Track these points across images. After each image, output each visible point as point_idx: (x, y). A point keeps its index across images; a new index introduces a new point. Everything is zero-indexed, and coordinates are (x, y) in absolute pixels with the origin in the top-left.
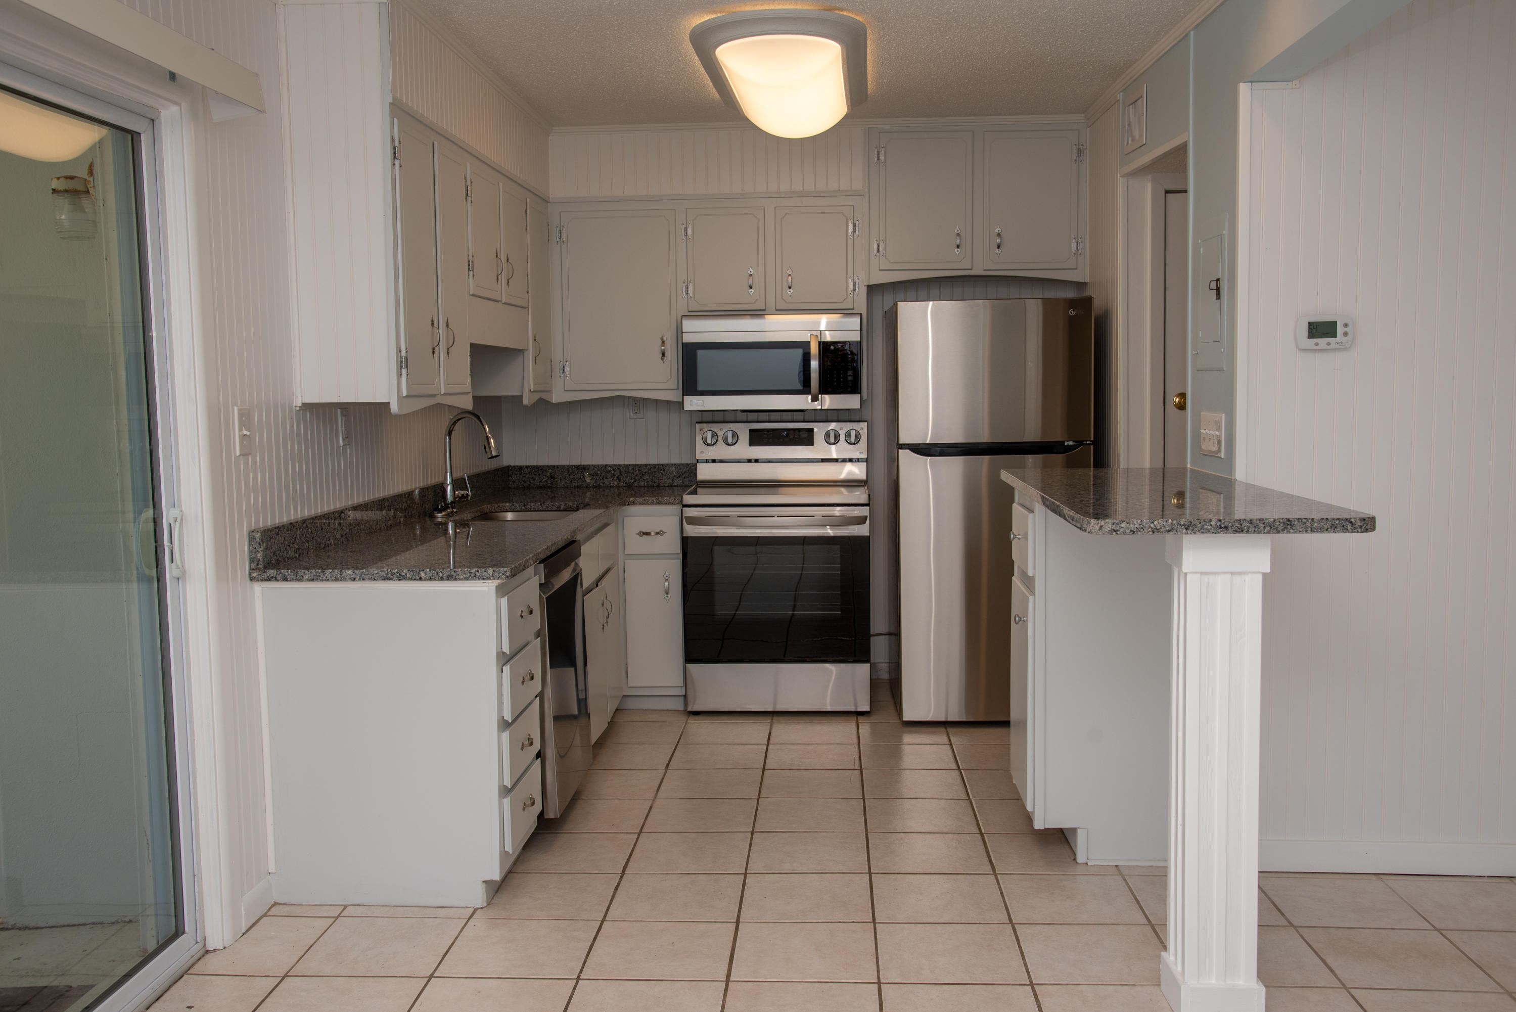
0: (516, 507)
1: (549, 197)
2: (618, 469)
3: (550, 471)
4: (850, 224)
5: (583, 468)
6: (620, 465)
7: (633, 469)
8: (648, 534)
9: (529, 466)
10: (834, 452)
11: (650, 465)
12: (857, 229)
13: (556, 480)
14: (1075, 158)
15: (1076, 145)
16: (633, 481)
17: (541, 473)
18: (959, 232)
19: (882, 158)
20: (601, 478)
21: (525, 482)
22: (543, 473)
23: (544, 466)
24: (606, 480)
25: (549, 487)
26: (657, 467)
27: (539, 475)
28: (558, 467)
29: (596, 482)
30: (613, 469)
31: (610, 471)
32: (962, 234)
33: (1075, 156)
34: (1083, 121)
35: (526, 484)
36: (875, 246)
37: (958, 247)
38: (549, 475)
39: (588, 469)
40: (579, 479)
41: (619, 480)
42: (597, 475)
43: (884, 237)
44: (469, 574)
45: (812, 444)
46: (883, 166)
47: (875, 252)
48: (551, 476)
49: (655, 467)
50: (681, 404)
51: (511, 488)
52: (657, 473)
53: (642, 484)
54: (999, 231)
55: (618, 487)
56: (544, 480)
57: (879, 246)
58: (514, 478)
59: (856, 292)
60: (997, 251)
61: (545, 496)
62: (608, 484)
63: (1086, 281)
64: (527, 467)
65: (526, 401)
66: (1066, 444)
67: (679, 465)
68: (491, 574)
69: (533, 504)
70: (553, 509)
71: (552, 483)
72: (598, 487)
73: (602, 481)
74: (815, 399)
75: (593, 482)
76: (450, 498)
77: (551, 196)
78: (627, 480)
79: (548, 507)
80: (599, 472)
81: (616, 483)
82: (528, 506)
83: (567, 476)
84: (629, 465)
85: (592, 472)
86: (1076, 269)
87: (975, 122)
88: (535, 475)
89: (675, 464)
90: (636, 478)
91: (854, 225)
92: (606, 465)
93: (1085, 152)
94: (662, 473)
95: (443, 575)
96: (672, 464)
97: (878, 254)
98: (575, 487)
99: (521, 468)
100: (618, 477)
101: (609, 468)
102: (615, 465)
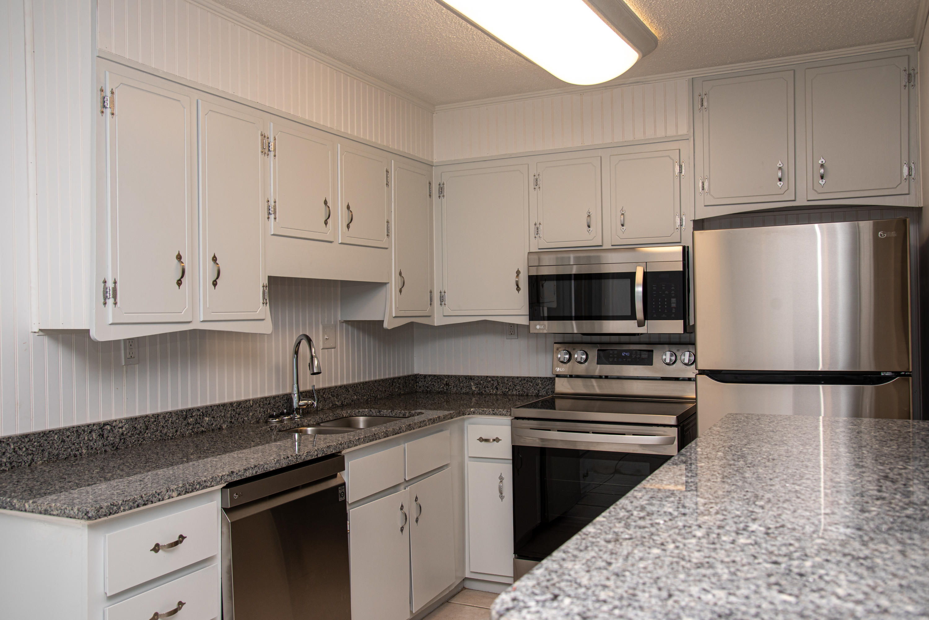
0: (373, 412)
1: (433, 162)
2: (496, 380)
3: (446, 380)
4: (676, 166)
5: (471, 378)
6: (497, 377)
7: (508, 380)
8: (487, 440)
9: (431, 375)
10: (672, 371)
11: (521, 377)
12: (683, 170)
13: (450, 387)
14: (904, 84)
15: (905, 70)
16: (507, 390)
17: (439, 381)
18: (781, 166)
19: (705, 104)
20: (483, 386)
21: (428, 387)
22: (441, 381)
23: (441, 376)
24: (487, 388)
25: (445, 393)
26: (526, 379)
27: (438, 382)
28: (452, 376)
29: (479, 390)
30: (493, 380)
31: (490, 381)
32: (785, 168)
33: (904, 81)
34: (914, 46)
35: (428, 390)
36: (701, 184)
37: (780, 180)
38: (445, 383)
39: (474, 379)
40: (467, 387)
41: (497, 389)
42: (480, 384)
43: (708, 176)
44: (60, 511)
45: (652, 365)
46: (706, 111)
47: (701, 189)
48: (446, 384)
49: (524, 380)
50: (528, 327)
51: (418, 392)
52: (527, 385)
53: (515, 393)
54: (822, 162)
55: (496, 395)
56: (442, 387)
57: (703, 184)
58: (420, 384)
59: (683, 227)
60: (820, 182)
61: (442, 399)
62: (488, 391)
63: (920, 206)
64: (430, 376)
65: (386, 325)
66: (882, 374)
67: (544, 378)
68: (76, 513)
69: (385, 411)
70: (400, 416)
71: (447, 389)
72: (481, 394)
73: (484, 389)
74: (641, 324)
75: (477, 389)
76: (295, 405)
77: (434, 161)
78: (503, 389)
79: (396, 414)
80: (482, 382)
81: (495, 392)
82: (381, 413)
83: (458, 384)
84: (505, 377)
85: (476, 382)
86: (908, 194)
87: (798, 61)
88: (435, 382)
89: (540, 378)
90: (510, 388)
91: (681, 167)
92: (487, 377)
93: (916, 75)
94: (530, 385)
95: (41, 509)
96: (538, 378)
97: (703, 191)
98: (464, 393)
99: (425, 376)
100: (496, 387)
101: (490, 379)
102: (494, 377)
